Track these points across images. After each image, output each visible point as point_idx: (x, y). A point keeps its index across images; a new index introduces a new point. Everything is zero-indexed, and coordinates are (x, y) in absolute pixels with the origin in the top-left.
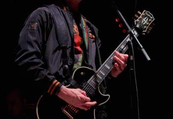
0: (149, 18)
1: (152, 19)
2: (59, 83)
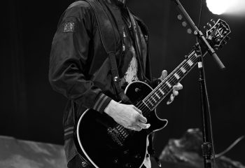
0: (225, 30)
1: (228, 31)
2: (107, 97)
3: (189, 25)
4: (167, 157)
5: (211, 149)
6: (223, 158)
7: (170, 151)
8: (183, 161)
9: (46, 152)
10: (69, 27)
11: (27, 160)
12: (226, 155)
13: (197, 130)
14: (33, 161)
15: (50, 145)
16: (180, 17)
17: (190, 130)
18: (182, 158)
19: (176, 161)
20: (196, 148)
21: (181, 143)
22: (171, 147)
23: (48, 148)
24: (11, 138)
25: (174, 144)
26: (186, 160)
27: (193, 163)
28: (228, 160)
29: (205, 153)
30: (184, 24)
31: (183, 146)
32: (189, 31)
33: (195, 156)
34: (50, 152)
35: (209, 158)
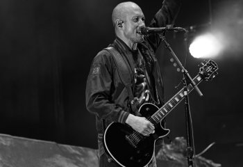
0: (214, 67)
1: (216, 68)
3: (178, 66)
4: (161, 157)
5: (192, 151)
6: (200, 158)
7: (164, 152)
8: (172, 160)
9: (78, 152)
10: (96, 70)
11: (65, 158)
12: (202, 156)
13: (183, 138)
14: (69, 159)
15: (81, 148)
16: (172, 60)
17: (177, 138)
18: (171, 157)
19: (167, 160)
20: (182, 150)
21: (171, 147)
22: (164, 150)
23: (79, 150)
24: (54, 143)
25: (166, 148)
26: (174, 159)
27: (179, 161)
28: (204, 159)
29: (188, 154)
30: (175, 65)
31: (172, 149)
32: (178, 70)
33: (181, 156)
34: (81, 152)
35: (191, 158)
